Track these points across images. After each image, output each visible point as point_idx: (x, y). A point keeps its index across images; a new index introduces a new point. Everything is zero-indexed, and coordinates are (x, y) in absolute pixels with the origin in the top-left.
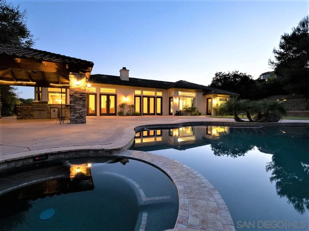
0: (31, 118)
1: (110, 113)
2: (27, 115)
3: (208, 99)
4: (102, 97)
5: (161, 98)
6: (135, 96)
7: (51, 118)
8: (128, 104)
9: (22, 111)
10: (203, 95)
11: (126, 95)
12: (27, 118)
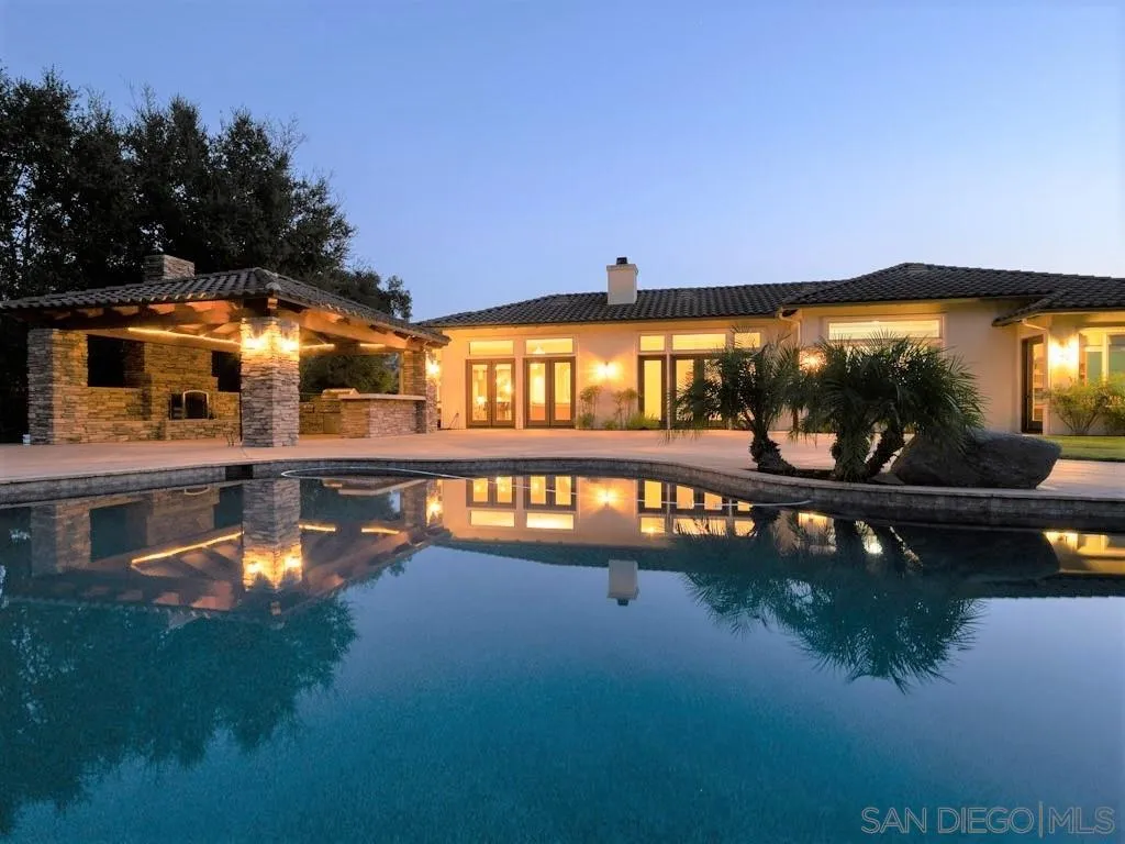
1: (557, 419)
3: (1027, 344)
4: (534, 367)
6: (642, 359)
8: (615, 390)
10: (996, 322)
11: (607, 357)
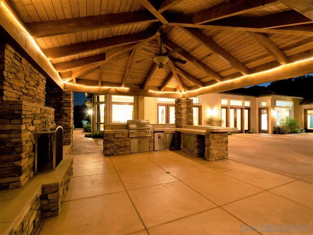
0: (126, 152)
2: (121, 147)
3: (306, 110)
5: (249, 109)
6: (222, 108)
7: (154, 151)
9: (113, 140)
12: (121, 153)
